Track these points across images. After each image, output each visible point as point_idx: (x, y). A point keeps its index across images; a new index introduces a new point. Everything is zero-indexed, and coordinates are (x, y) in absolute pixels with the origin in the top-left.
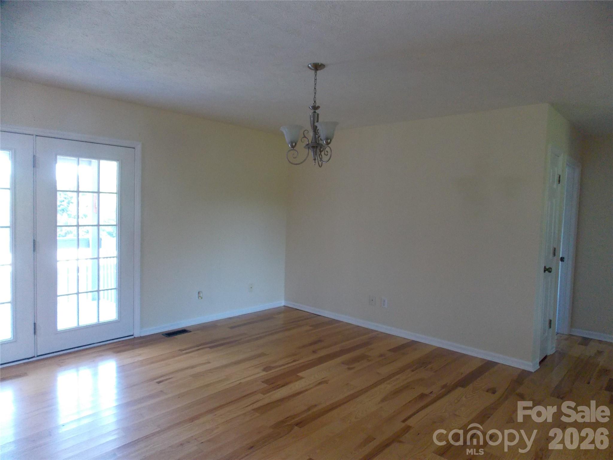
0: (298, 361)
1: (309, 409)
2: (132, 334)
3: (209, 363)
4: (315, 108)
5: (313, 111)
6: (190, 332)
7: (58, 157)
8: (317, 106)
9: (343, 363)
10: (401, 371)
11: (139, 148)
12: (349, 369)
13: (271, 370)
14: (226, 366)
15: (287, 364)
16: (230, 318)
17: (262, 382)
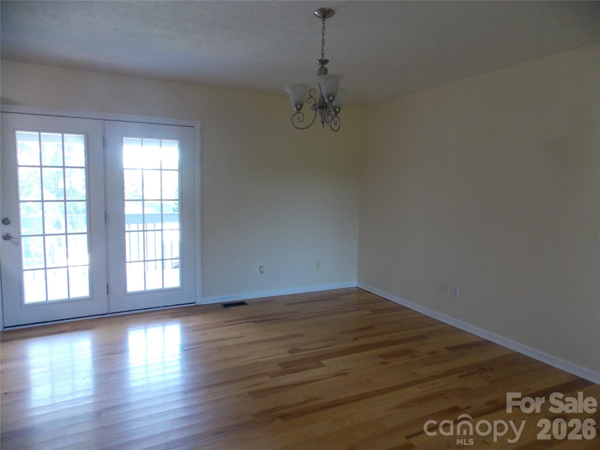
0: (331, 346)
1: (306, 402)
2: (195, 302)
3: (243, 337)
4: (323, 62)
5: (320, 66)
6: (248, 305)
7: (124, 138)
8: (324, 60)
9: (380, 356)
10: (447, 374)
11: (198, 126)
12: (383, 363)
13: (297, 352)
14: (255, 343)
15: (318, 348)
16: (293, 295)
17: (279, 364)
